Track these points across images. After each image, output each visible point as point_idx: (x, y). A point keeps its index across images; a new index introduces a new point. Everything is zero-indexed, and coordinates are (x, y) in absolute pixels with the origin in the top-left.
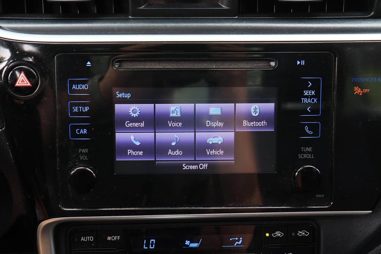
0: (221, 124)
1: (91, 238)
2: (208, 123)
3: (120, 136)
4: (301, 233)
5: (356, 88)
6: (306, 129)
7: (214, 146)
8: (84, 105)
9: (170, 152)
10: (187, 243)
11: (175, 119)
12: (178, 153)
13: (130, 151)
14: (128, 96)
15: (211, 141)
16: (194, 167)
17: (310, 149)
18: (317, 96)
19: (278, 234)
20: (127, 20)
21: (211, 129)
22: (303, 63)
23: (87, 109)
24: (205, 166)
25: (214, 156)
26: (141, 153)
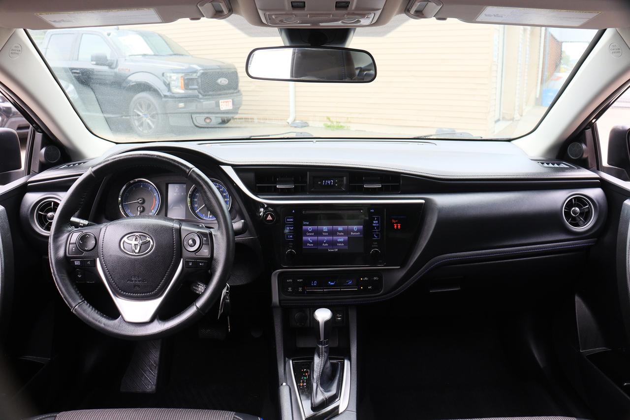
0: (343, 234)
1: (291, 280)
2: (338, 233)
3: (304, 238)
4: (375, 278)
5: (393, 220)
6: (375, 235)
7: (341, 242)
8: (291, 227)
9: (323, 245)
10: (329, 283)
11: (325, 232)
12: (326, 245)
13: (308, 244)
14: (308, 223)
15: (339, 240)
16: (333, 250)
17: (376, 243)
18: (378, 223)
19: (366, 278)
20: (306, 194)
21: (339, 236)
22: (373, 211)
23: (292, 228)
24: (337, 250)
25: (340, 246)
26: (312, 245)
